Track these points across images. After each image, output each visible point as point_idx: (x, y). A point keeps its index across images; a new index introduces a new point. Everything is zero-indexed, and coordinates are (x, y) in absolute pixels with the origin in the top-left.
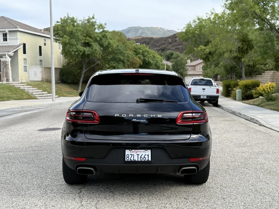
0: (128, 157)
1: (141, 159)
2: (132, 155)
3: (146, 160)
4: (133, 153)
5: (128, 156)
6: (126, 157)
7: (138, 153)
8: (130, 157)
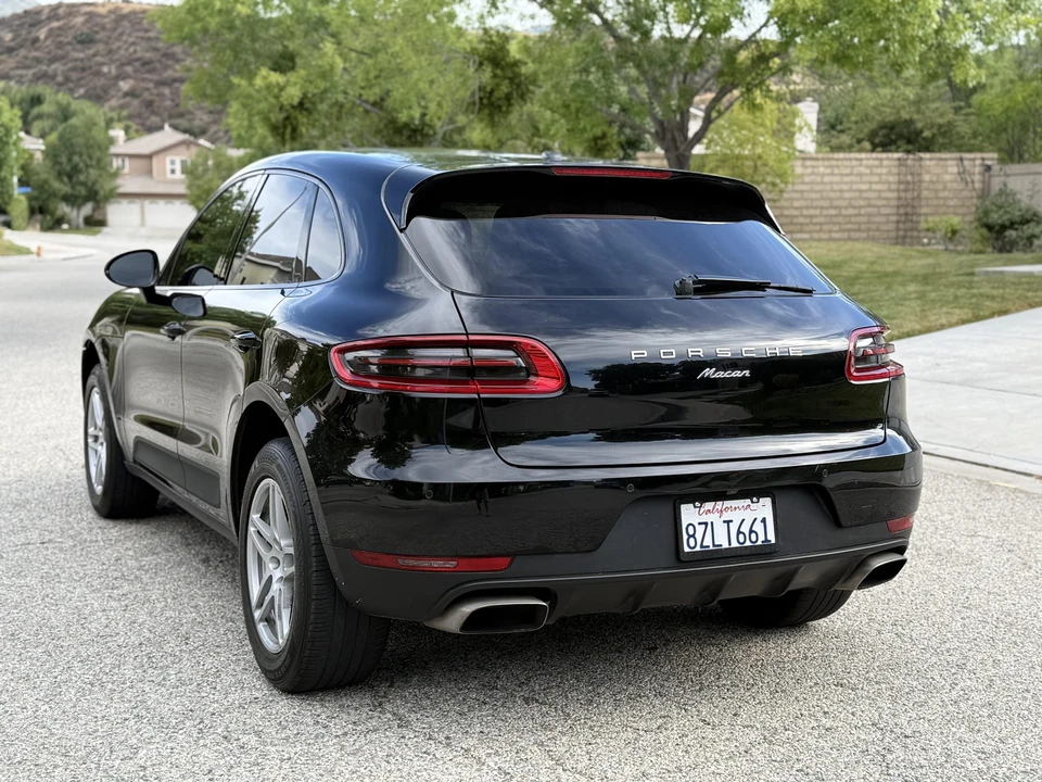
0: (693, 536)
1: (741, 539)
2: (706, 524)
3: (759, 543)
4: (708, 518)
5: (691, 532)
6: (685, 537)
7: (726, 516)
8: (699, 536)
